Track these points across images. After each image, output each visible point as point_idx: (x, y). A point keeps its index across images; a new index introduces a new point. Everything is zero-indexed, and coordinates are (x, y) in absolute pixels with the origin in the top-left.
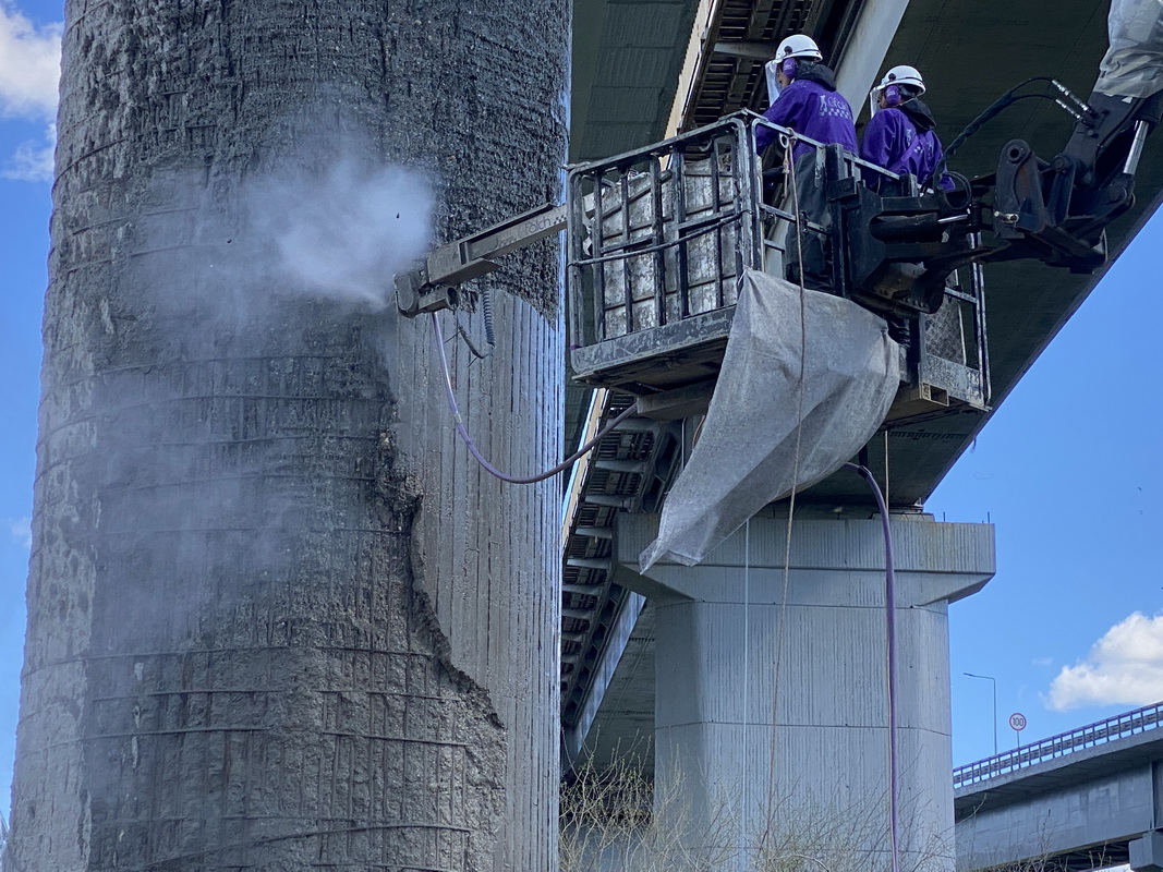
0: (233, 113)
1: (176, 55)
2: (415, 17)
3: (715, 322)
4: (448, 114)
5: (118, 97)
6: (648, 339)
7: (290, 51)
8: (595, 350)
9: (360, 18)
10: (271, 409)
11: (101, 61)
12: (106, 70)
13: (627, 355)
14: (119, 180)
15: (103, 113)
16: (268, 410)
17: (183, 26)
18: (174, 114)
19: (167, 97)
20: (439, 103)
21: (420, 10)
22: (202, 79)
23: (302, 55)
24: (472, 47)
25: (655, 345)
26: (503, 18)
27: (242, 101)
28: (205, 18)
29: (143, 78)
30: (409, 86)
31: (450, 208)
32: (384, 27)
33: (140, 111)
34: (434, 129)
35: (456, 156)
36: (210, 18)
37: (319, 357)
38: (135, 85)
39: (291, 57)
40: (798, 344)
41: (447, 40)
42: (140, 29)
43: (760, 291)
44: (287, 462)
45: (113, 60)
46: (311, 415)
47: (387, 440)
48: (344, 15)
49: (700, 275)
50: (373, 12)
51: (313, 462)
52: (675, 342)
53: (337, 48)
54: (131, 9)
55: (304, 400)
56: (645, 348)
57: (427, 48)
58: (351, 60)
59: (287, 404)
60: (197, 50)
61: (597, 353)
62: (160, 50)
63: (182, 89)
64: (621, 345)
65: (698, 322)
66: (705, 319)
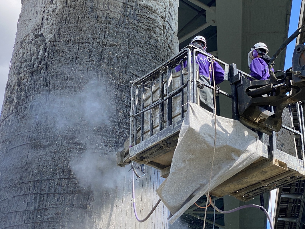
0: (46, 99)
1: (31, 83)
2: (111, 67)
3: (178, 125)
4: (121, 98)
5: (13, 100)
6: (155, 137)
7: (66, 78)
8: (137, 146)
9: (91, 67)
10: (48, 197)
11: (10, 90)
12: (11, 92)
13: (148, 145)
14: (10, 126)
15: (9, 106)
16: (48, 198)
17: (34, 74)
18: (28, 102)
19: (27, 97)
20: (117, 94)
21: (113, 65)
22: (37, 90)
23: (69, 79)
24: (131, 77)
25: (157, 139)
26: (144, 70)
27: (49, 95)
28: (41, 70)
29: (21, 92)
30: (107, 88)
31: (120, 129)
32: (99, 70)
33: (19, 103)
34: (115, 102)
35: (123, 112)
36: (42, 70)
37: (67, 179)
38: (18, 95)
39: (66, 80)
40: (213, 135)
41: (122, 74)
42: (21, 77)
43: (195, 110)
44: (51, 216)
45: (13, 89)
46: (62, 199)
47: (89, 208)
48: (85, 66)
49: (176, 113)
50: (95, 65)
51: (61, 216)
52: (164, 136)
53: (82, 76)
54: (19, 72)
55: (60, 194)
56: (154, 141)
57: (114, 76)
58: (86, 80)
59: (54, 196)
60: (37, 81)
61: (138, 147)
62: (27, 83)
63: (31, 94)
64: (146, 142)
65: (172, 127)
66: (174, 125)
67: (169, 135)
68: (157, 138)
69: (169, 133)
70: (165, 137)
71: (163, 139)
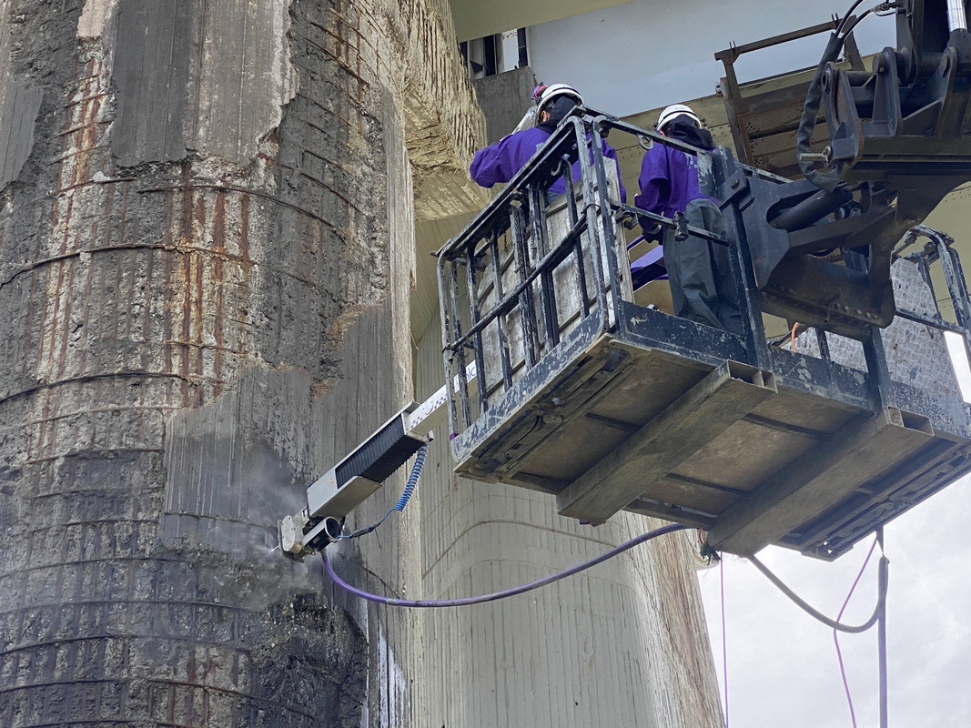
6: (515, 393)
8: (472, 430)
25: (522, 396)
52: (539, 384)
61: (473, 433)
64: (493, 413)
65: (559, 352)
66: (565, 344)
67: (552, 378)
68: (521, 393)
69: (552, 371)
70: (542, 387)
71: (537, 391)
